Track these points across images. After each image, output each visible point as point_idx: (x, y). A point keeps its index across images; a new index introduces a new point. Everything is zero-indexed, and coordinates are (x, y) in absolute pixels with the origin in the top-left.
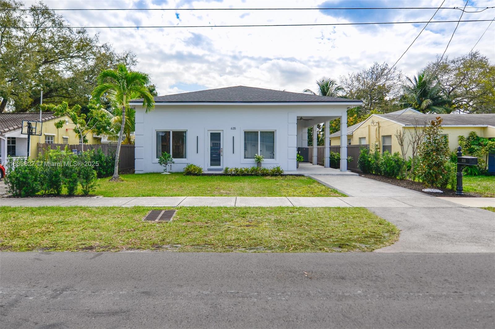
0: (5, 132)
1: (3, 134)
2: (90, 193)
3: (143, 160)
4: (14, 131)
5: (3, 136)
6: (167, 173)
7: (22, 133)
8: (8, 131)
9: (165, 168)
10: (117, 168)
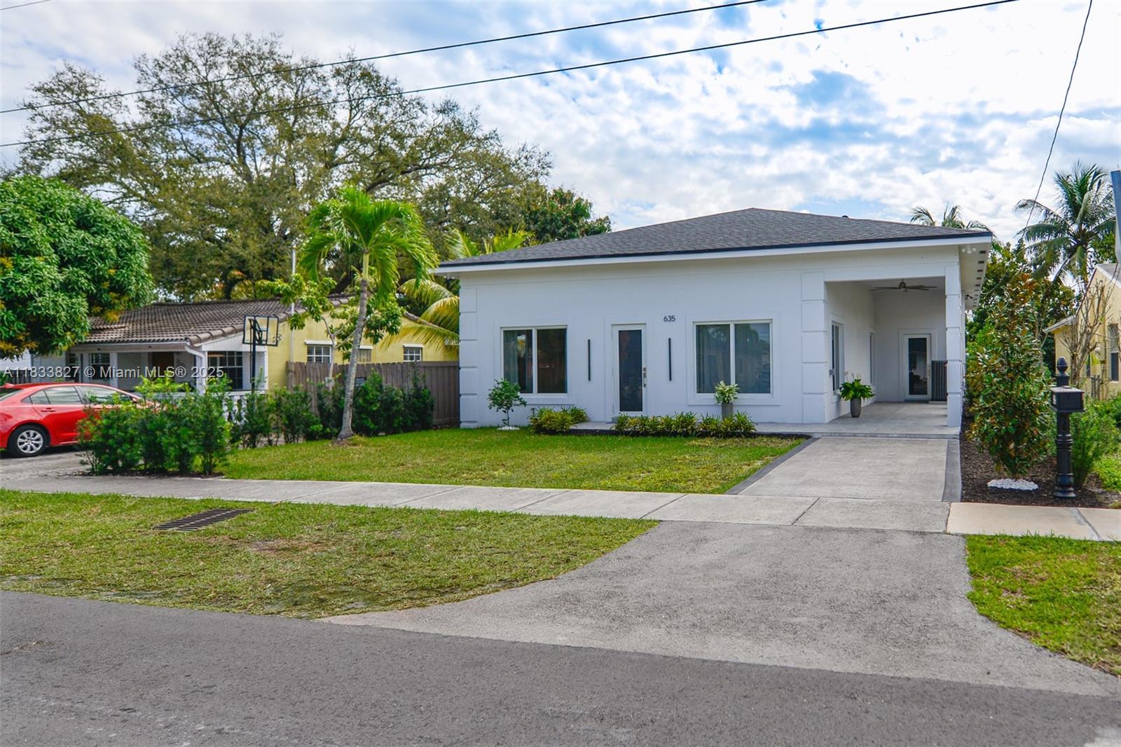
0: (200, 341)
1: (196, 345)
2: (217, 470)
3: (475, 397)
4: (223, 338)
5: (198, 349)
6: (511, 428)
7: (244, 342)
8: (206, 339)
9: (504, 416)
10: (348, 417)
